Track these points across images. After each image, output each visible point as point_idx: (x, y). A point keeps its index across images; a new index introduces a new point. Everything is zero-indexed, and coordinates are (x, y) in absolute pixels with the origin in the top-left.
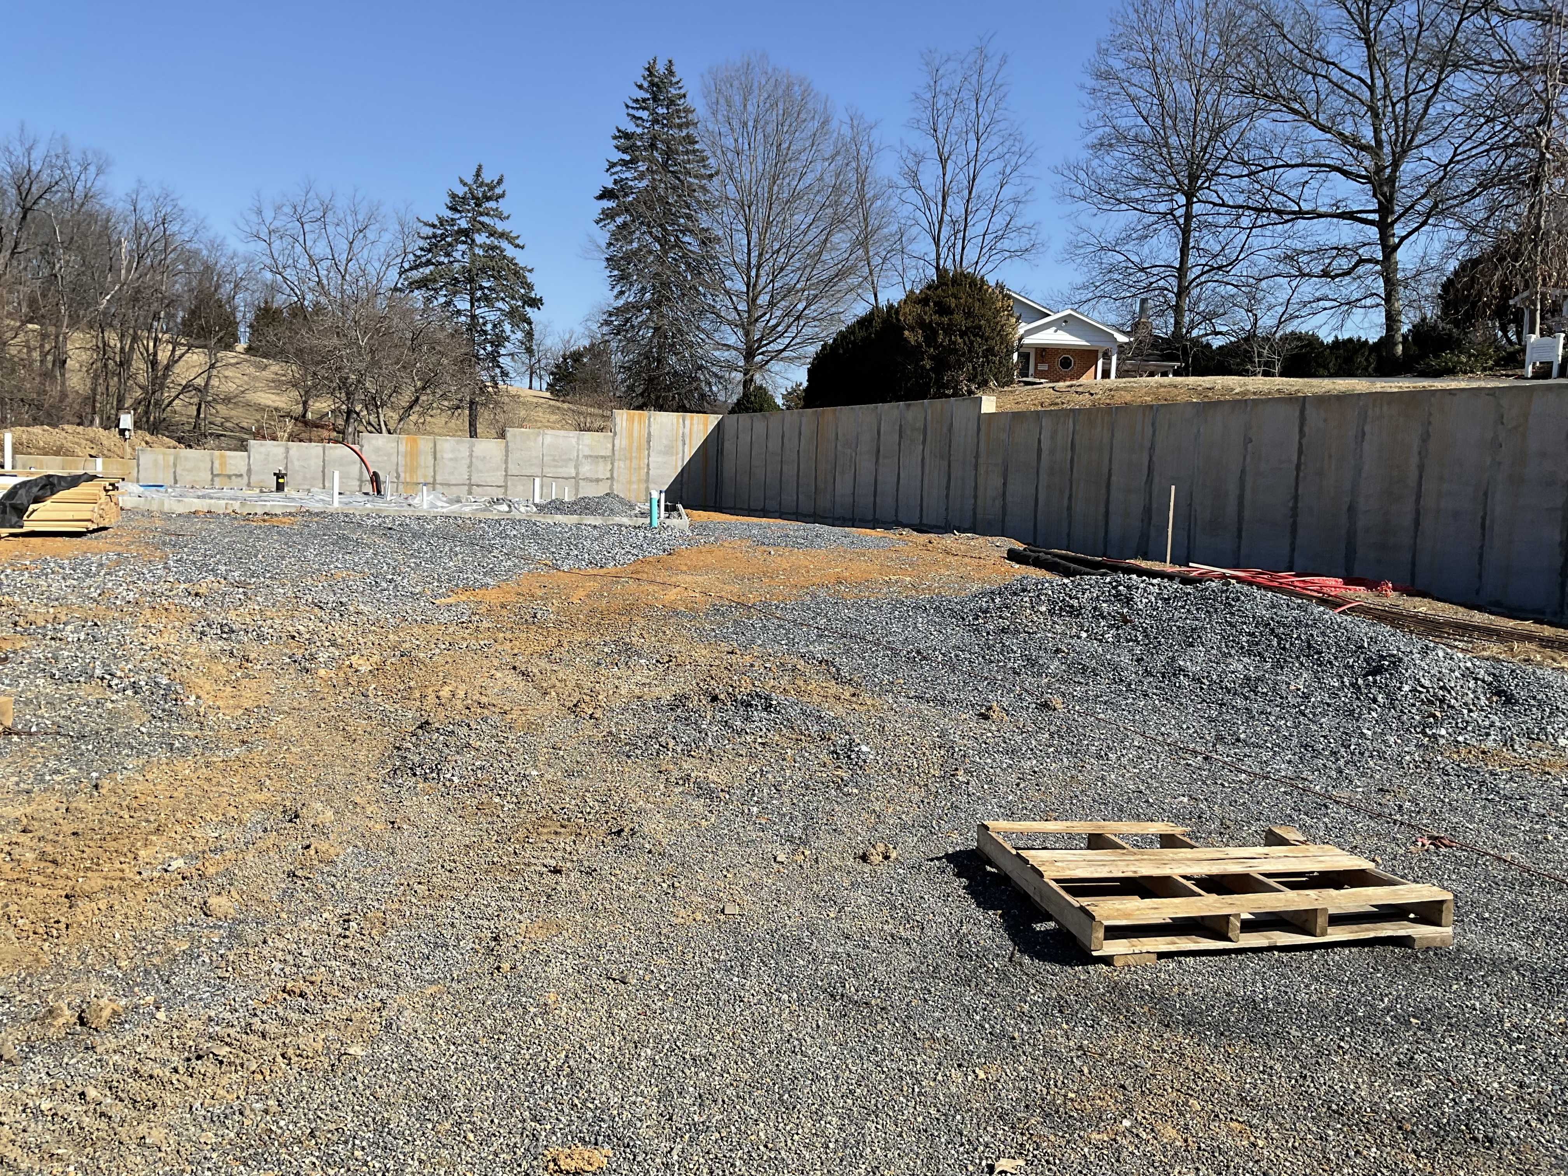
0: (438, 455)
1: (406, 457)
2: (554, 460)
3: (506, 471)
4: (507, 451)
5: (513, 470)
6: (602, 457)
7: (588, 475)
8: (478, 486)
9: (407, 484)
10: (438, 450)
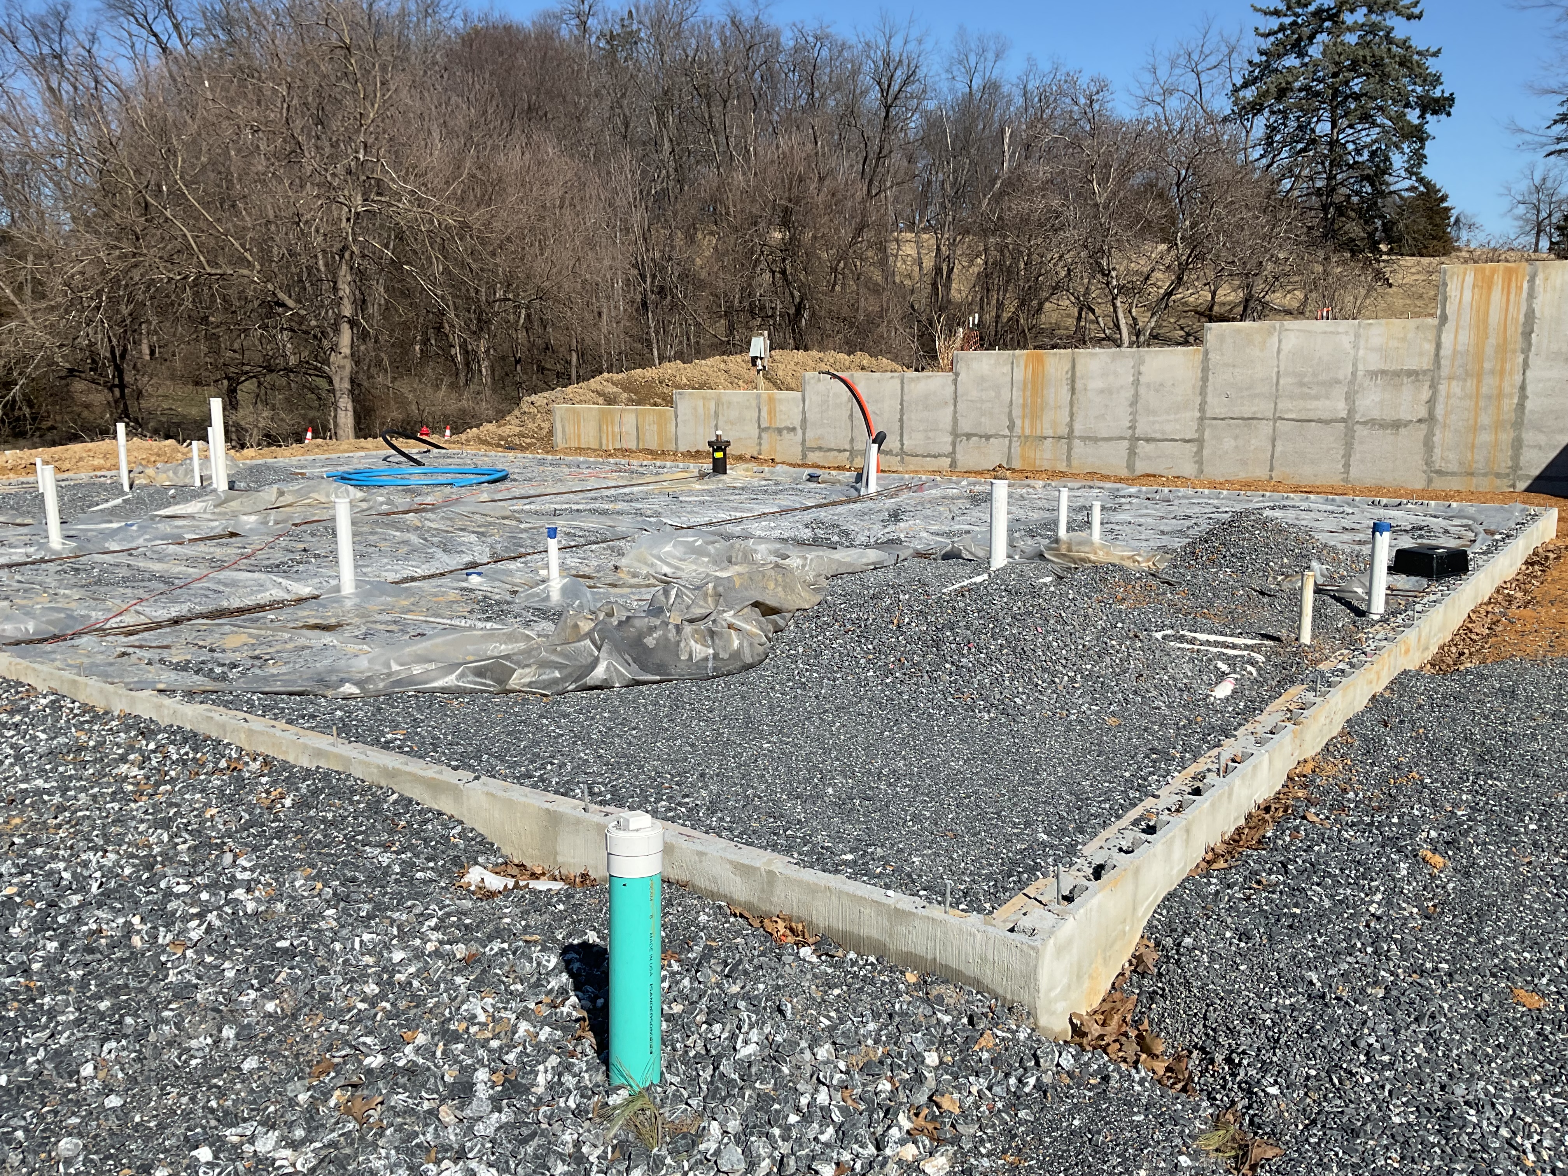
0: (1079, 385)
1: (1024, 390)
2: (1302, 384)
3: (1202, 410)
4: (1204, 369)
5: (1216, 405)
6: (1410, 373)
7: (1376, 414)
8: (1148, 440)
9: (1025, 439)
10: (1078, 374)
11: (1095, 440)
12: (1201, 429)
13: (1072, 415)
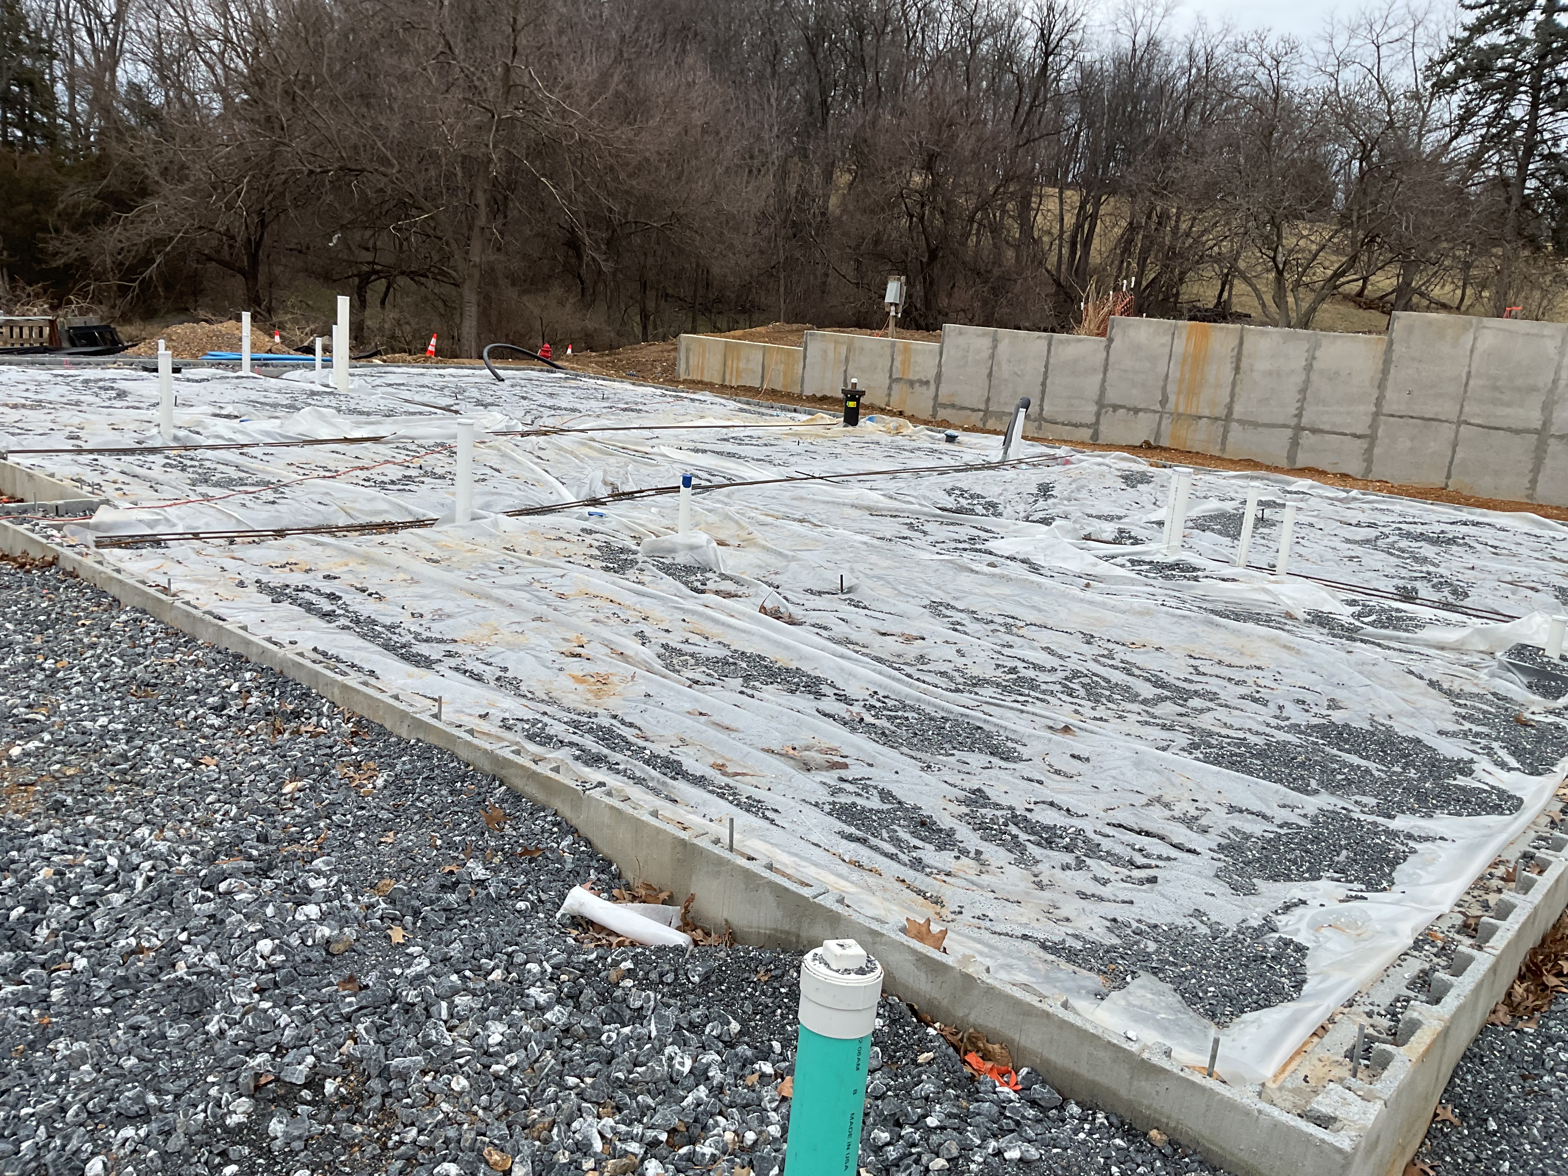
0: (1244, 364)
1: (1183, 364)
2: (1495, 388)
3: (1378, 403)
4: (1387, 361)
5: (1394, 401)
8: (1314, 431)
9: (1178, 416)
10: (1245, 352)
11: (1256, 425)
12: (1374, 426)
13: (1232, 395)
